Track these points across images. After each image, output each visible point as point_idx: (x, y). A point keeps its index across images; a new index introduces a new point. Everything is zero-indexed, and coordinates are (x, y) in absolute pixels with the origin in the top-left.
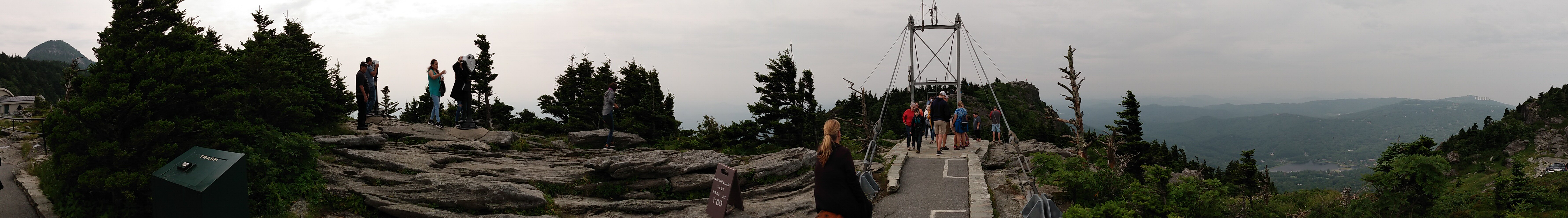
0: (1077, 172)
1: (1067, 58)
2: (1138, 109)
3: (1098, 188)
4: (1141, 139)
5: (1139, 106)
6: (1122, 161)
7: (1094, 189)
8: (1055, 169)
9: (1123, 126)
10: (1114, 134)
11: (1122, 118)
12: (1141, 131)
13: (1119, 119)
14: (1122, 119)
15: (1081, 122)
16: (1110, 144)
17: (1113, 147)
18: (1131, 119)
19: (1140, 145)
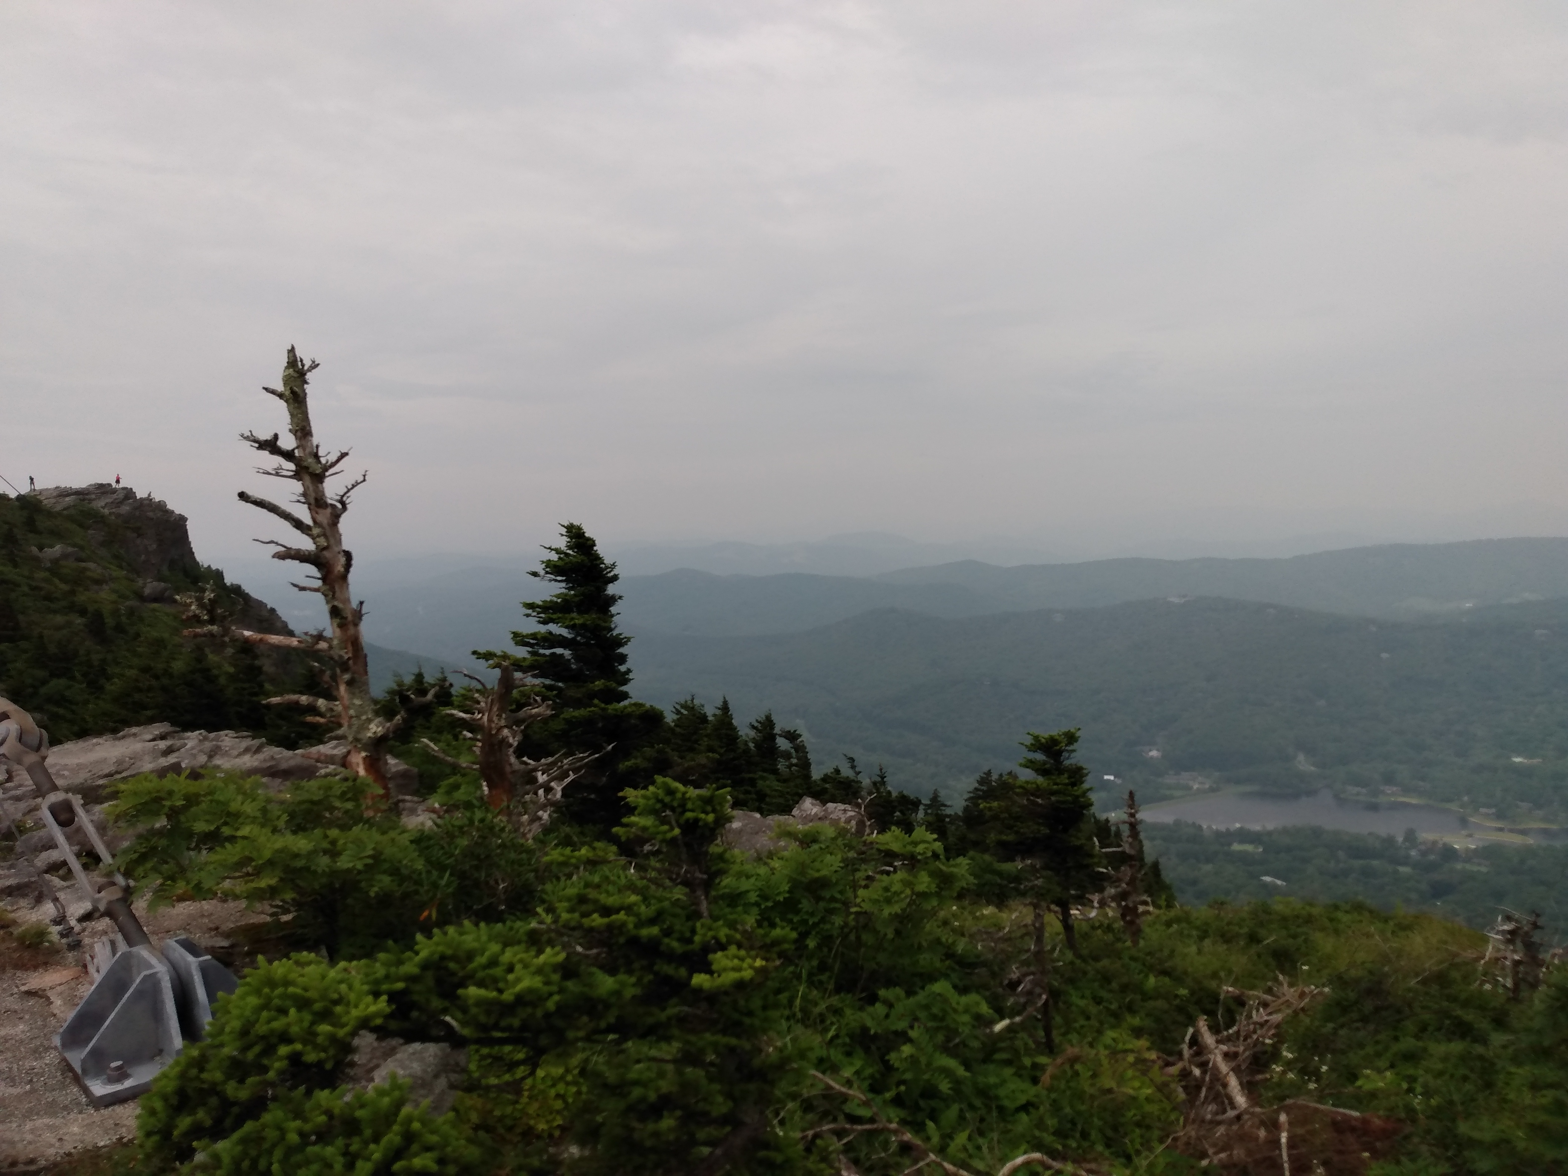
0: (334, 833)
1: (281, 396)
2: (611, 589)
3: (435, 886)
4: (625, 696)
5: (615, 578)
6: (542, 778)
7: (417, 892)
8: (226, 831)
9: (548, 652)
10: (507, 683)
11: (545, 622)
12: (623, 668)
13: (531, 626)
14: (543, 629)
15: (355, 643)
16: (490, 720)
17: (500, 729)
18: (583, 626)
19: (622, 717)
